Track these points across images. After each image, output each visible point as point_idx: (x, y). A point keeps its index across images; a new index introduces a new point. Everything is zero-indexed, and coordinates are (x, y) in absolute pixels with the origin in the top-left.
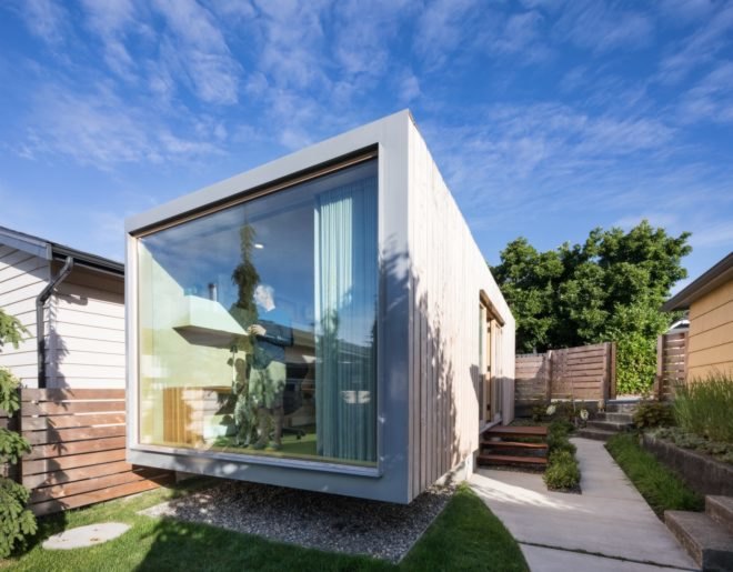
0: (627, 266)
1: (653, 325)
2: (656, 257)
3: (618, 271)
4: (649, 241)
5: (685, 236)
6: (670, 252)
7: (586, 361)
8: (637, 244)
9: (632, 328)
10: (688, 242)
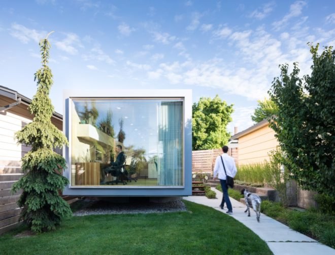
0: (214, 115)
1: (223, 142)
2: (223, 112)
3: (211, 117)
4: (220, 105)
5: (232, 105)
6: (227, 111)
7: (205, 156)
8: (216, 106)
9: (216, 142)
10: (233, 108)
